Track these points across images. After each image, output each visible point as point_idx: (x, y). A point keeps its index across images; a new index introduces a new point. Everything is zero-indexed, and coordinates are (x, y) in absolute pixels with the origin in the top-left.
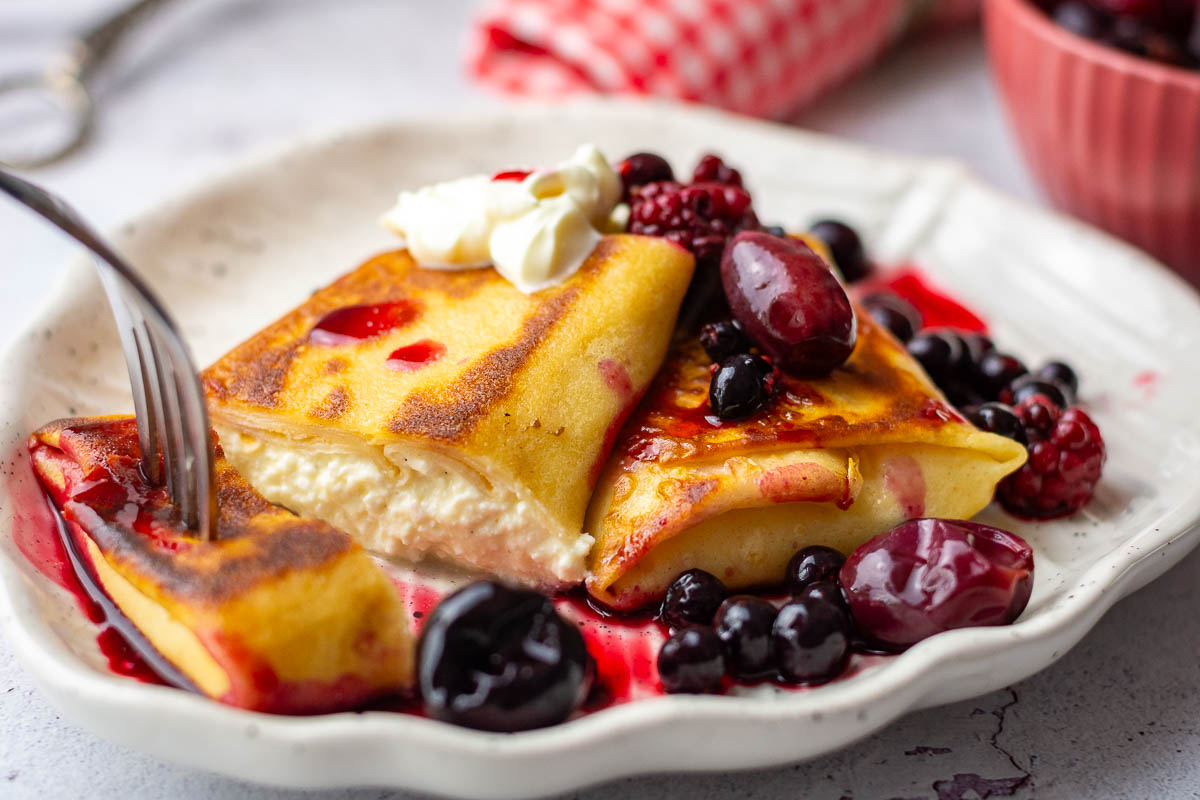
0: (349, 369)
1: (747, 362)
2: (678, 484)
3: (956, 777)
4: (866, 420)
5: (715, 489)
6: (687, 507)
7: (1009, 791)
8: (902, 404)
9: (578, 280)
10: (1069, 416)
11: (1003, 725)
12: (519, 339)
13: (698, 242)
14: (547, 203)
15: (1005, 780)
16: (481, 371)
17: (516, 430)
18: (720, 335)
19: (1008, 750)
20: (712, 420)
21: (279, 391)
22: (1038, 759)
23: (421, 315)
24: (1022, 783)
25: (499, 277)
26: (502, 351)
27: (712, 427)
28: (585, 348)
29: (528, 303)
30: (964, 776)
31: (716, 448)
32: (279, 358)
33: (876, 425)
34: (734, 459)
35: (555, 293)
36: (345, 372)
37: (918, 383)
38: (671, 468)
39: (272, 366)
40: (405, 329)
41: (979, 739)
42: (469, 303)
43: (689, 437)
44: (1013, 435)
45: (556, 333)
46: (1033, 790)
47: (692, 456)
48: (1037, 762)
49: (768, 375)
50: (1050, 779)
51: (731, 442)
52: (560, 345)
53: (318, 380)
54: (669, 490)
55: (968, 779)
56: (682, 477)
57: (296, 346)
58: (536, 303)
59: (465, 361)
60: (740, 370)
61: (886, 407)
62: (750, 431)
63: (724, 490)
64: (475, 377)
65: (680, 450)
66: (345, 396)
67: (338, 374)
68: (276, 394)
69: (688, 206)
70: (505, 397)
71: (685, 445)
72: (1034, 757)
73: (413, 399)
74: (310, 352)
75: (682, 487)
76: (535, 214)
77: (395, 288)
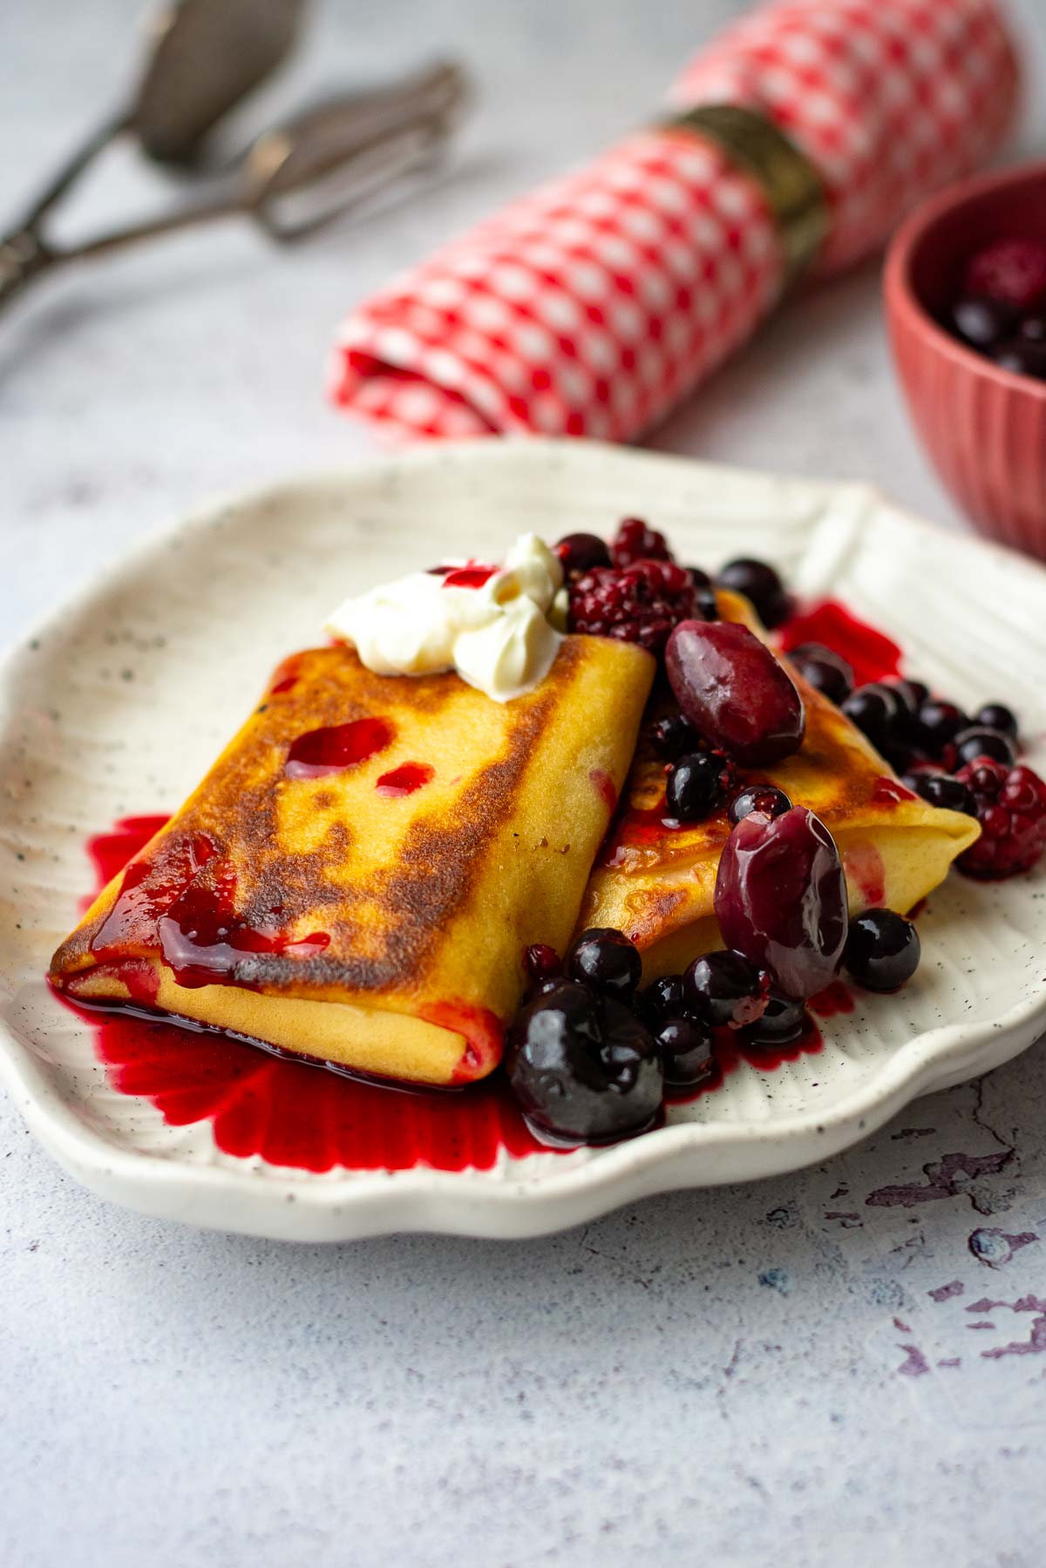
0: (340, 802)
1: (702, 762)
2: (646, 897)
3: (944, 1158)
4: (823, 809)
5: (684, 900)
6: (658, 920)
7: (997, 1168)
8: (855, 787)
9: (553, 687)
10: (1015, 777)
11: (982, 1098)
12: (508, 753)
13: (645, 631)
14: (509, 608)
15: (991, 1156)
16: (479, 790)
17: (526, 850)
18: (667, 734)
19: (990, 1124)
20: (670, 823)
21: (275, 833)
22: (1020, 1131)
23: (395, 736)
24: (1008, 1158)
25: (465, 686)
26: (495, 767)
27: (670, 830)
28: (575, 758)
29: (506, 713)
30: (951, 1155)
31: (680, 854)
32: (261, 799)
33: (833, 812)
34: (698, 865)
35: (531, 700)
36: (336, 806)
37: (867, 760)
38: (638, 878)
39: (256, 807)
40: (383, 752)
41: (960, 1116)
42: (442, 717)
43: (652, 846)
44: (961, 805)
45: (544, 744)
46: (1019, 1165)
47: (658, 865)
48: (1019, 1135)
49: (722, 773)
50: (1033, 1151)
51: (693, 846)
52: (552, 756)
53: (313, 818)
54: (637, 903)
55: (955, 1159)
56: (649, 887)
57: (276, 783)
58: (515, 713)
59: (458, 780)
60: (695, 770)
61: (840, 791)
62: (710, 833)
63: (693, 901)
64: (475, 798)
65: (643, 859)
66: (346, 829)
67: (331, 808)
68: (273, 836)
69: (628, 597)
70: (510, 817)
71: (648, 852)
72: (1016, 1129)
73: (418, 826)
74: (291, 788)
75: (650, 899)
76: (501, 622)
77: (355, 706)
